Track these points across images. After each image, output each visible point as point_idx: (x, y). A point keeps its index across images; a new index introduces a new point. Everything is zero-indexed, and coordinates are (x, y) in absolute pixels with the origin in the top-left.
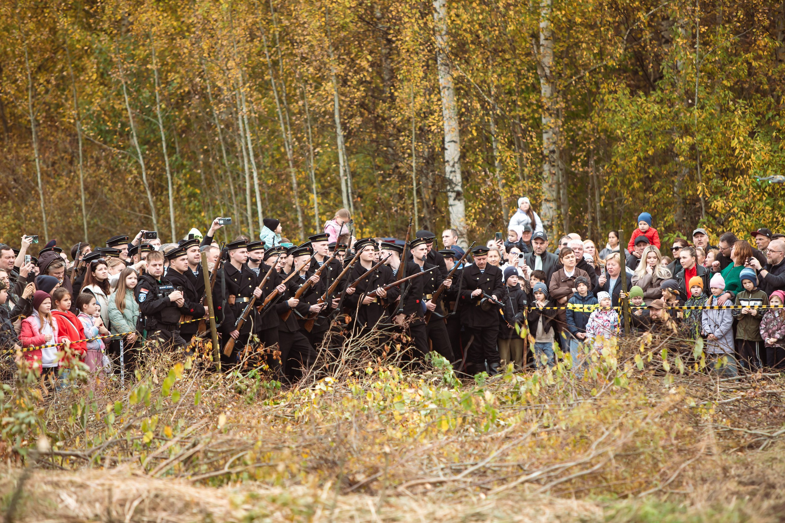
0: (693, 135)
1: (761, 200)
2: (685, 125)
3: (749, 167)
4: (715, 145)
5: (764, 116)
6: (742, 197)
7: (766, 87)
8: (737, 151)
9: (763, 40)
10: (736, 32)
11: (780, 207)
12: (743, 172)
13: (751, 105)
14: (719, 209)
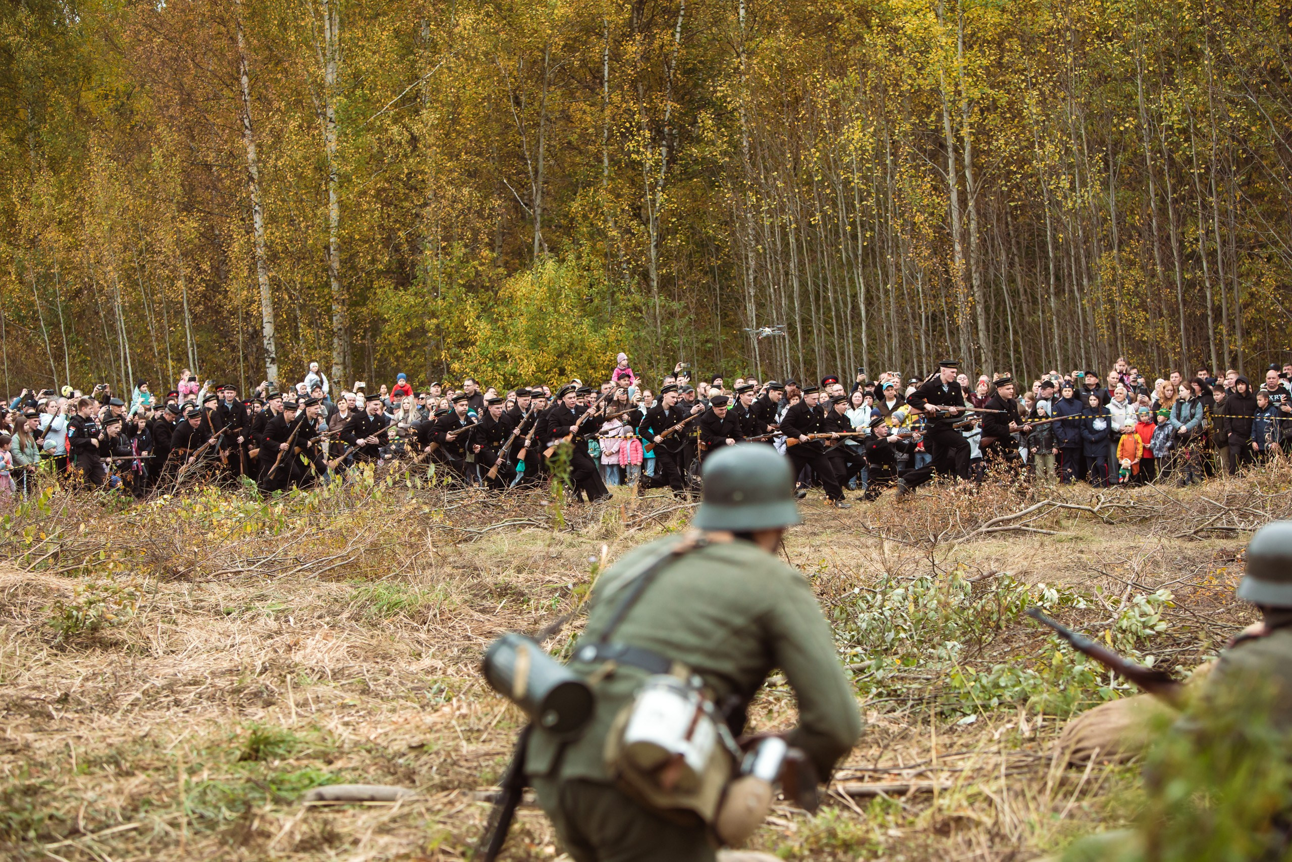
0: (437, 318)
1: (485, 363)
2: (432, 311)
3: (476, 340)
4: (453, 325)
5: (487, 305)
6: (472, 361)
7: (488, 285)
8: (468, 330)
9: (486, 253)
10: (466, 246)
11: (498, 369)
12: (473, 344)
13: (478, 297)
14: (456, 370)
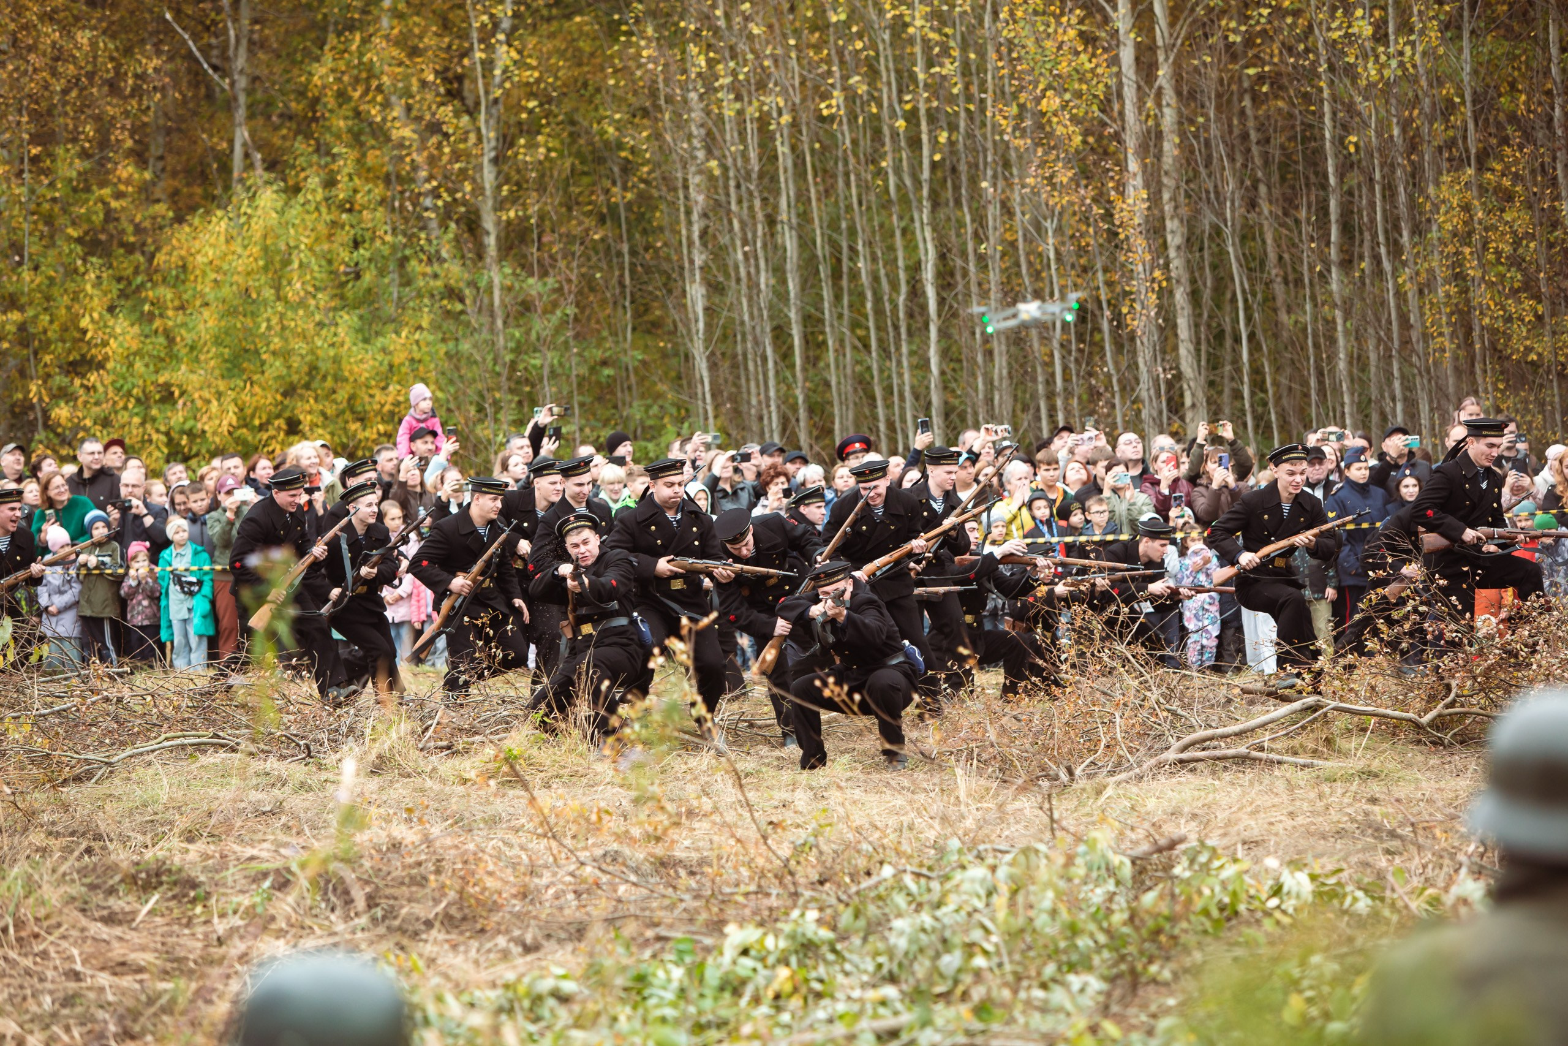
0: (21, 309)
1: (125, 408)
2: (11, 295)
3: (107, 358)
4: (56, 326)
5: (130, 283)
6: (97, 403)
7: (132, 239)
8: (89, 335)
9: (127, 170)
10: (84, 154)
11: (154, 420)
12: (101, 366)
13: (111, 267)
14: (63, 421)
